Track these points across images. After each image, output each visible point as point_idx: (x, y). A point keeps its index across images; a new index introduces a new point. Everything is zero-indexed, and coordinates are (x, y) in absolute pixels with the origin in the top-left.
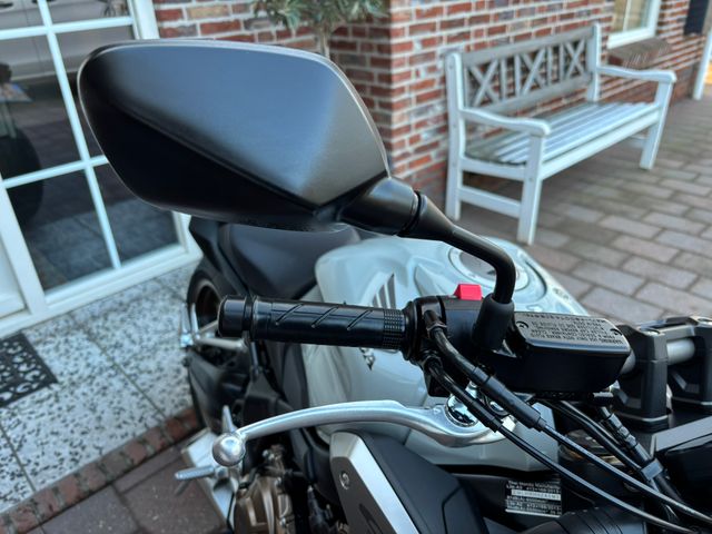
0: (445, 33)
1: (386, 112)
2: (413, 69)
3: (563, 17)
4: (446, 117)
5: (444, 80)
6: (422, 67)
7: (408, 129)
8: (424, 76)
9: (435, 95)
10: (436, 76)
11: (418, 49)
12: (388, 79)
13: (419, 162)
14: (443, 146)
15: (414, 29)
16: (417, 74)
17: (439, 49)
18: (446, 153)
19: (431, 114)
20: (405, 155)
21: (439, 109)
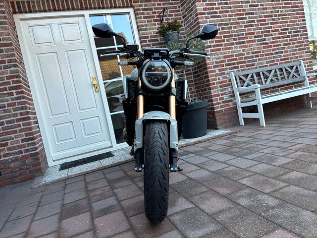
0: (228, 67)
1: (210, 90)
2: (217, 77)
3: (282, 60)
4: (233, 92)
5: (230, 81)
6: (220, 77)
7: (218, 95)
8: (221, 79)
9: (228, 85)
10: (227, 80)
11: (217, 72)
12: (208, 81)
13: (225, 106)
14: (234, 101)
15: (215, 67)
16: (219, 79)
17: (226, 72)
18: (236, 104)
19: (227, 91)
20: (218, 103)
21: (230, 90)
